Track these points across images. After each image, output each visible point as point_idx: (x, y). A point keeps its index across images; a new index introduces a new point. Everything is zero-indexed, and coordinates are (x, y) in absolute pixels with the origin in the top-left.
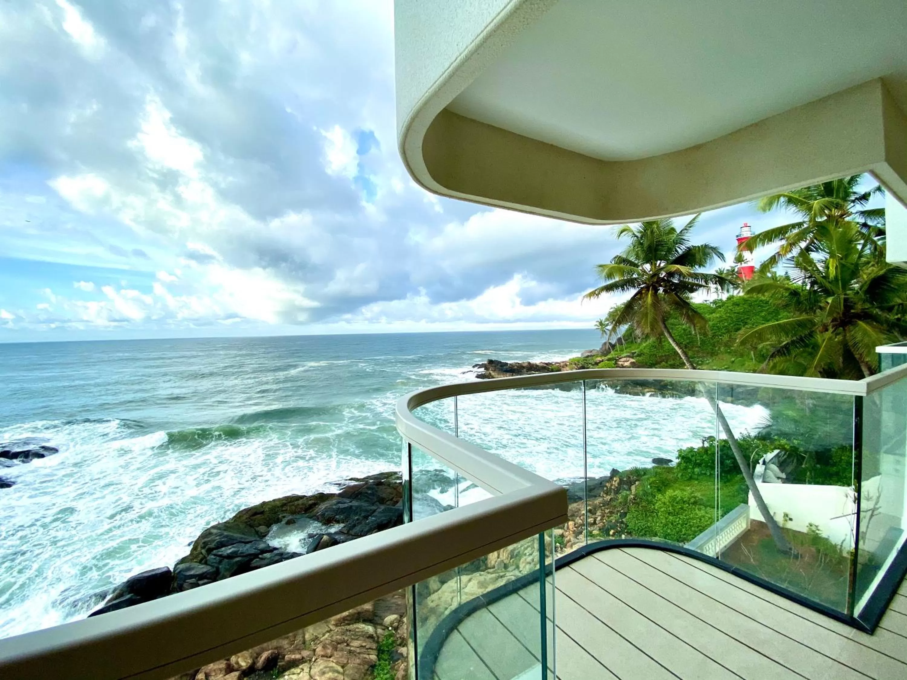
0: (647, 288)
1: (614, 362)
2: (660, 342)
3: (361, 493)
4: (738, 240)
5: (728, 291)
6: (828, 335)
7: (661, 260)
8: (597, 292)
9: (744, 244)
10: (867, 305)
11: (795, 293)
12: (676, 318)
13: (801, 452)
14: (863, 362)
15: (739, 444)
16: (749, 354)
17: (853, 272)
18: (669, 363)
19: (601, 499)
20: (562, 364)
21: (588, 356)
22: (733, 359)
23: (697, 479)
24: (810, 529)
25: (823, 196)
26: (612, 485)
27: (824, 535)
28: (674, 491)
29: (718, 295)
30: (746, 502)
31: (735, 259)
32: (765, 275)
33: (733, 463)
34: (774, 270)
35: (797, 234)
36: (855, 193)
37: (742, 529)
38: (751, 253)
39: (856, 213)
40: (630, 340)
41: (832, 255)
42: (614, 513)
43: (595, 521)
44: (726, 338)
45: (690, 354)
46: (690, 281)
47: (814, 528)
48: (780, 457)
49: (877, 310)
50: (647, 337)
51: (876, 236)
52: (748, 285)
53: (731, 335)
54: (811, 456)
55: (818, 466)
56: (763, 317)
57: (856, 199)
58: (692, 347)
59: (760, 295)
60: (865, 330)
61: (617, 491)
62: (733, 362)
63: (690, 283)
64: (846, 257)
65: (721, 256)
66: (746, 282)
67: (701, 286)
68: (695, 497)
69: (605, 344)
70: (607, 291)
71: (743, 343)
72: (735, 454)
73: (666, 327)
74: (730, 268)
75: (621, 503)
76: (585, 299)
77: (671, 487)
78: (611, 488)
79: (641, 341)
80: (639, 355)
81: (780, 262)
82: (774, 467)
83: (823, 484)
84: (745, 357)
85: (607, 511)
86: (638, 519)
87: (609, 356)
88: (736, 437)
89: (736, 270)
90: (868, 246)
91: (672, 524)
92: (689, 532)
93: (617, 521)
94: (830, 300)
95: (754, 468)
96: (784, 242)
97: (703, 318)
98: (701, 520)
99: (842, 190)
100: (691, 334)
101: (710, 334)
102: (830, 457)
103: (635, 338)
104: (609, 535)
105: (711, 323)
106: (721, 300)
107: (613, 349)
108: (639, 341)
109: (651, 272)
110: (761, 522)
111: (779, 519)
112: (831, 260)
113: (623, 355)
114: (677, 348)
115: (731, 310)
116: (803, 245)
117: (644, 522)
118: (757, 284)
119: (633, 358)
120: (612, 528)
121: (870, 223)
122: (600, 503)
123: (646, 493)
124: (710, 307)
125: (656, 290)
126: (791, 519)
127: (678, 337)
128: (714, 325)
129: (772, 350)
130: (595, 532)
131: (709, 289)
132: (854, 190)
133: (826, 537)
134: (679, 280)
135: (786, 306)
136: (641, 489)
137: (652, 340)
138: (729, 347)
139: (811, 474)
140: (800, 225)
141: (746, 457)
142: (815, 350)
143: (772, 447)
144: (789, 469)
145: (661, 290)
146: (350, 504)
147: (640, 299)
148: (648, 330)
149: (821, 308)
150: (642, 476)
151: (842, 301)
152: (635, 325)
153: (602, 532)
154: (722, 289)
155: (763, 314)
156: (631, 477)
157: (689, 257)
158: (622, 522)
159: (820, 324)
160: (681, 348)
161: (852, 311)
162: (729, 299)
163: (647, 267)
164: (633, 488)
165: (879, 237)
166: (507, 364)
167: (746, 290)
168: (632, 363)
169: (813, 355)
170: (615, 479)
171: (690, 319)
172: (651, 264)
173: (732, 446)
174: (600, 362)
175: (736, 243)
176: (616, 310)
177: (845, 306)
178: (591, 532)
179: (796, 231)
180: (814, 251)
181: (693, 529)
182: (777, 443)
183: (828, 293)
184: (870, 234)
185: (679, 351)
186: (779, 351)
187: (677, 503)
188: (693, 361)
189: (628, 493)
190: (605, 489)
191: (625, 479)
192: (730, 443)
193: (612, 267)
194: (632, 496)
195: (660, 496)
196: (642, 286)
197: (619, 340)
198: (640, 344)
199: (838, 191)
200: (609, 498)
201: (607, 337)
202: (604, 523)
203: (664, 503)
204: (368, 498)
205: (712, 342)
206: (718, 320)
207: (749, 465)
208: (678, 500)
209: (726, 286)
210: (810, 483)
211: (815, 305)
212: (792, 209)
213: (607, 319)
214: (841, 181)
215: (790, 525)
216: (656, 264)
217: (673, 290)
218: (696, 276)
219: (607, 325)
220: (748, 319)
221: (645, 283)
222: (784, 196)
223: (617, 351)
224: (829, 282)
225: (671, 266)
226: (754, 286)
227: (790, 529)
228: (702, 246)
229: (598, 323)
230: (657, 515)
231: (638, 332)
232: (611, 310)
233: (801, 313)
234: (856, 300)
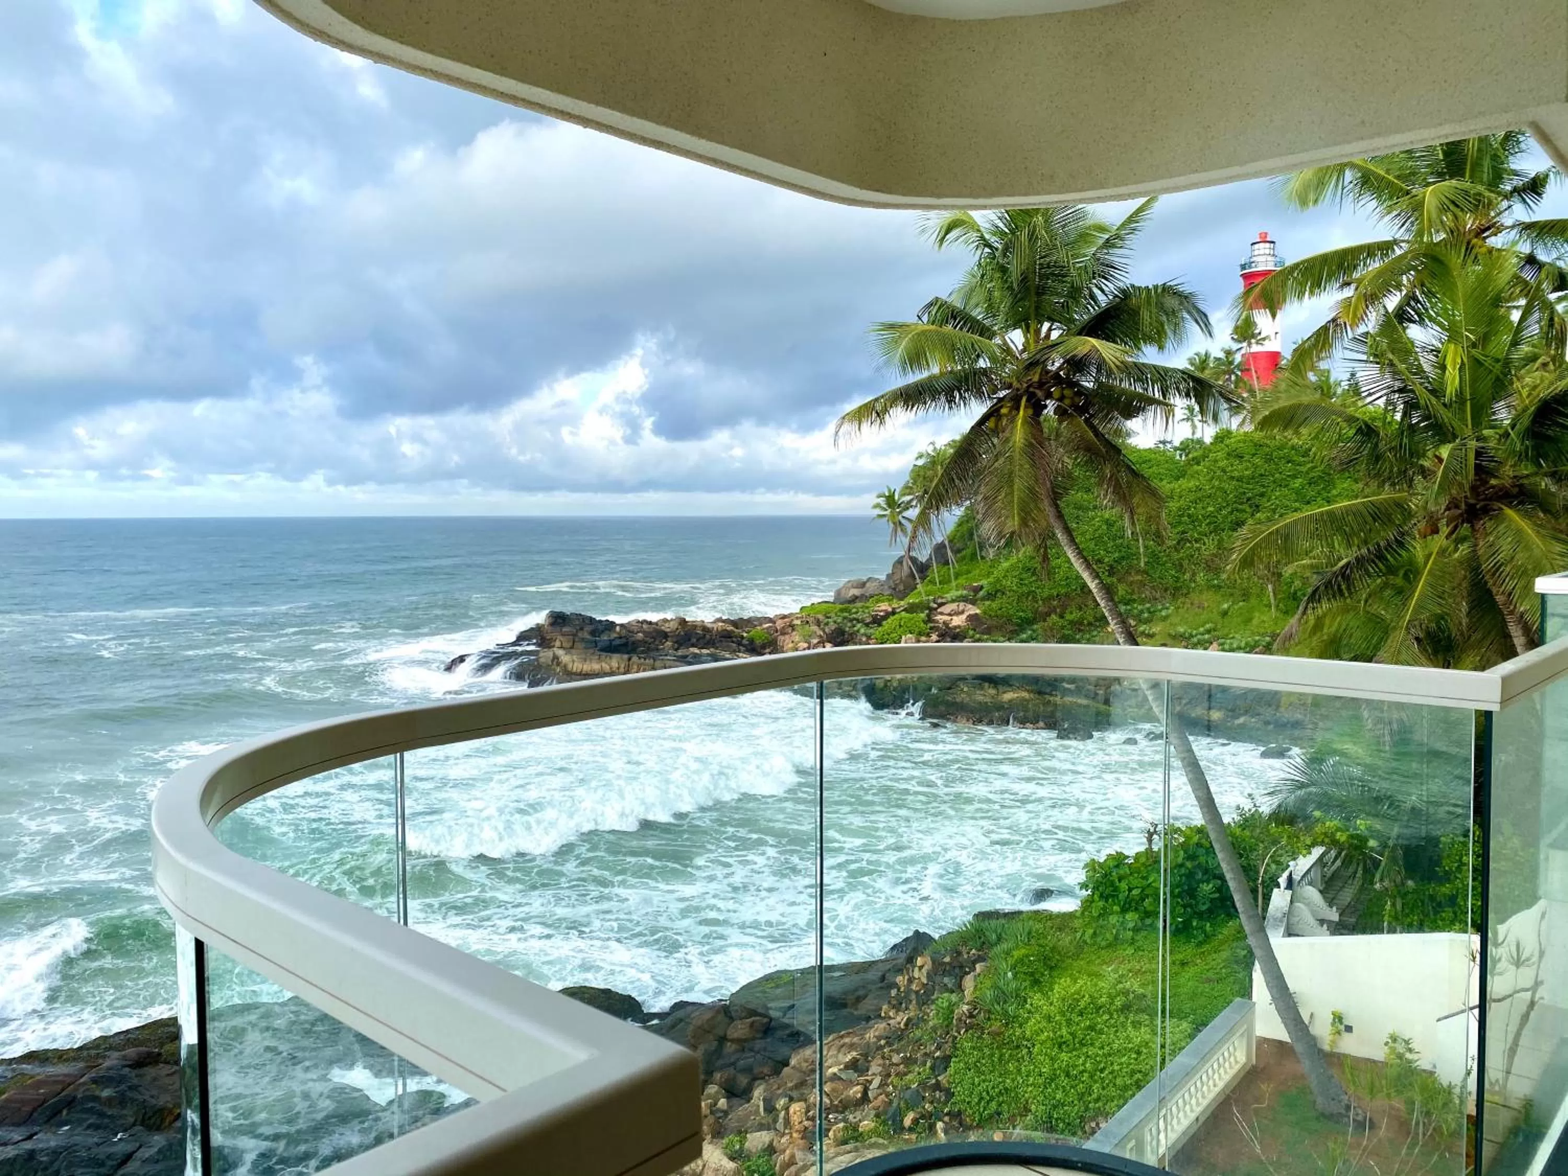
0: (1015, 401)
1: (923, 615)
2: (1045, 558)
3: (70, 1103)
4: (1245, 277)
5: (1215, 418)
6: (1439, 541)
7: (1052, 320)
8: (879, 407)
9: (1258, 289)
10: (1526, 469)
11: (1367, 431)
12: (1088, 491)
13: (1372, 849)
14: (1512, 613)
15: (1233, 835)
16: (1263, 589)
17: (1498, 379)
18: (1069, 617)
19: (882, 1026)
20: (779, 624)
21: (854, 599)
22: (1225, 606)
23: (1133, 942)
24: (1393, 1050)
25: (1441, 176)
26: (911, 980)
27: (1424, 1064)
28: (1075, 981)
29: (1194, 427)
30: (1246, 991)
31: (1236, 329)
32: (1304, 377)
33: (1218, 890)
34: (1323, 365)
35: (1380, 273)
36: (1516, 173)
37: (1237, 1067)
38: (1274, 316)
39: (1513, 227)
40: (968, 552)
41: (1453, 334)
42: (915, 1061)
43: (865, 1092)
44: (1209, 547)
45: (1121, 590)
46: (1125, 385)
47: (1401, 1048)
48: (1325, 865)
49: (1547, 480)
50: (1011, 542)
51: (1555, 290)
52: (1264, 402)
53: (1220, 541)
54: (1393, 860)
55: (1410, 883)
56: (1297, 492)
57: (1515, 190)
58: (1128, 573)
59: (1289, 433)
60: (1519, 532)
61: (925, 999)
62: (1225, 614)
63: (1124, 392)
64: (1485, 339)
65: (1203, 320)
66: (1259, 396)
67: (1152, 401)
68: (1126, 993)
69: (900, 562)
70: (906, 403)
71: (1247, 562)
72: (1224, 865)
73: (1060, 516)
74: (1221, 355)
75: (934, 1029)
76: (846, 427)
77: (1066, 969)
78: (908, 991)
79: (998, 554)
80: (991, 596)
81: (1338, 345)
82: (1312, 893)
83: (1420, 929)
84: (1253, 601)
85: (896, 1059)
86: (980, 1072)
87: (911, 599)
88: (1226, 820)
89: (1238, 358)
90: (1536, 316)
91: (1068, 1075)
92: (1112, 1092)
93: (923, 1084)
94: (1445, 452)
95: (1267, 898)
96: (1349, 292)
97: (1153, 493)
98: (1139, 1053)
99: (1487, 163)
100: (1122, 537)
101: (1171, 536)
102: (1436, 862)
103: (982, 547)
104: (900, 1129)
105: (1173, 505)
106: (1200, 442)
107: (923, 579)
108: (991, 553)
109: (1025, 356)
110: (1280, 1043)
111: (1322, 1030)
112: (1452, 346)
113: (949, 596)
114: (1086, 576)
115: (1224, 471)
116: (1392, 302)
117: (995, 1078)
118: (1283, 403)
119: (973, 602)
120: (909, 1108)
121: (1542, 256)
122: (879, 1038)
123: (1002, 997)
124: (1172, 458)
125: (1038, 408)
126: (1349, 1029)
127: (1092, 545)
128: (1181, 512)
129: (1315, 580)
130: (867, 1125)
131: (1169, 410)
132: (1513, 167)
133: (1428, 1067)
134: (1097, 380)
135: (1348, 465)
136: (988, 983)
137: (1024, 552)
138: (1217, 571)
139: (1394, 905)
140: (1385, 247)
141: (1248, 871)
142: (1410, 582)
143: (1308, 842)
144: (1347, 895)
145: (1051, 407)
146: (28, 1145)
147: (996, 431)
148: (1013, 524)
149: (1425, 473)
150: (992, 945)
151: (1472, 456)
152: (981, 508)
153: (884, 1123)
154: (1202, 411)
155: (1297, 483)
156: (964, 950)
157: (1125, 316)
158: (937, 1086)
159: (1421, 514)
160: (1096, 576)
161: (1493, 482)
162: (1219, 438)
163: (1017, 338)
164: (969, 983)
165: (1560, 294)
166: (612, 625)
167: (1260, 417)
168: (971, 618)
169: (1403, 593)
170: (919, 961)
171: (1122, 496)
172: (1027, 330)
173: (1216, 846)
174: (888, 615)
175: (1240, 286)
176: (933, 461)
177: (1479, 468)
178: (855, 1128)
179: (1375, 265)
180: (1414, 322)
181: (1119, 1081)
182: (1318, 829)
183: (1442, 433)
184: (1540, 284)
185: (1092, 585)
186: (1328, 585)
187: (1081, 1014)
188: (1129, 613)
189: (954, 998)
190: (894, 992)
191: (947, 959)
192: (1212, 836)
193: (923, 333)
194: (965, 1008)
195: (1036, 999)
196: (1002, 394)
197: (940, 549)
198: (995, 562)
199: (1477, 165)
200: (901, 1019)
201: (906, 541)
202: (888, 1095)
203: (1049, 1019)
204: (101, 1115)
205: (1175, 556)
206: (1192, 497)
207: (1254, 891)
208: (1082, 1004)
209: (1211, 402)
210: (1392, 931)
211: (1412, 465)
212: (1370, 204)
213: (907, 490)
214: (1483, 140)
215: (1350, 1046)
216: (1038, 332)
217: (1081, 410)
218: (1139, 372)
219: (908, 505)
220: (1262, 495)
221: (1010, 386)
222: (1353, 166)
223: (933, 582)
224: (1445, 405)
225: (1075, 340)
226: (1276, 407)
227: (1346, 1056)
228: (1156, 287)
229: (882, 501)
230: (1030, 1053)
231: (988, 529)
232: (920, 462)
233: (1381, 485)
234: (1500, 455)
